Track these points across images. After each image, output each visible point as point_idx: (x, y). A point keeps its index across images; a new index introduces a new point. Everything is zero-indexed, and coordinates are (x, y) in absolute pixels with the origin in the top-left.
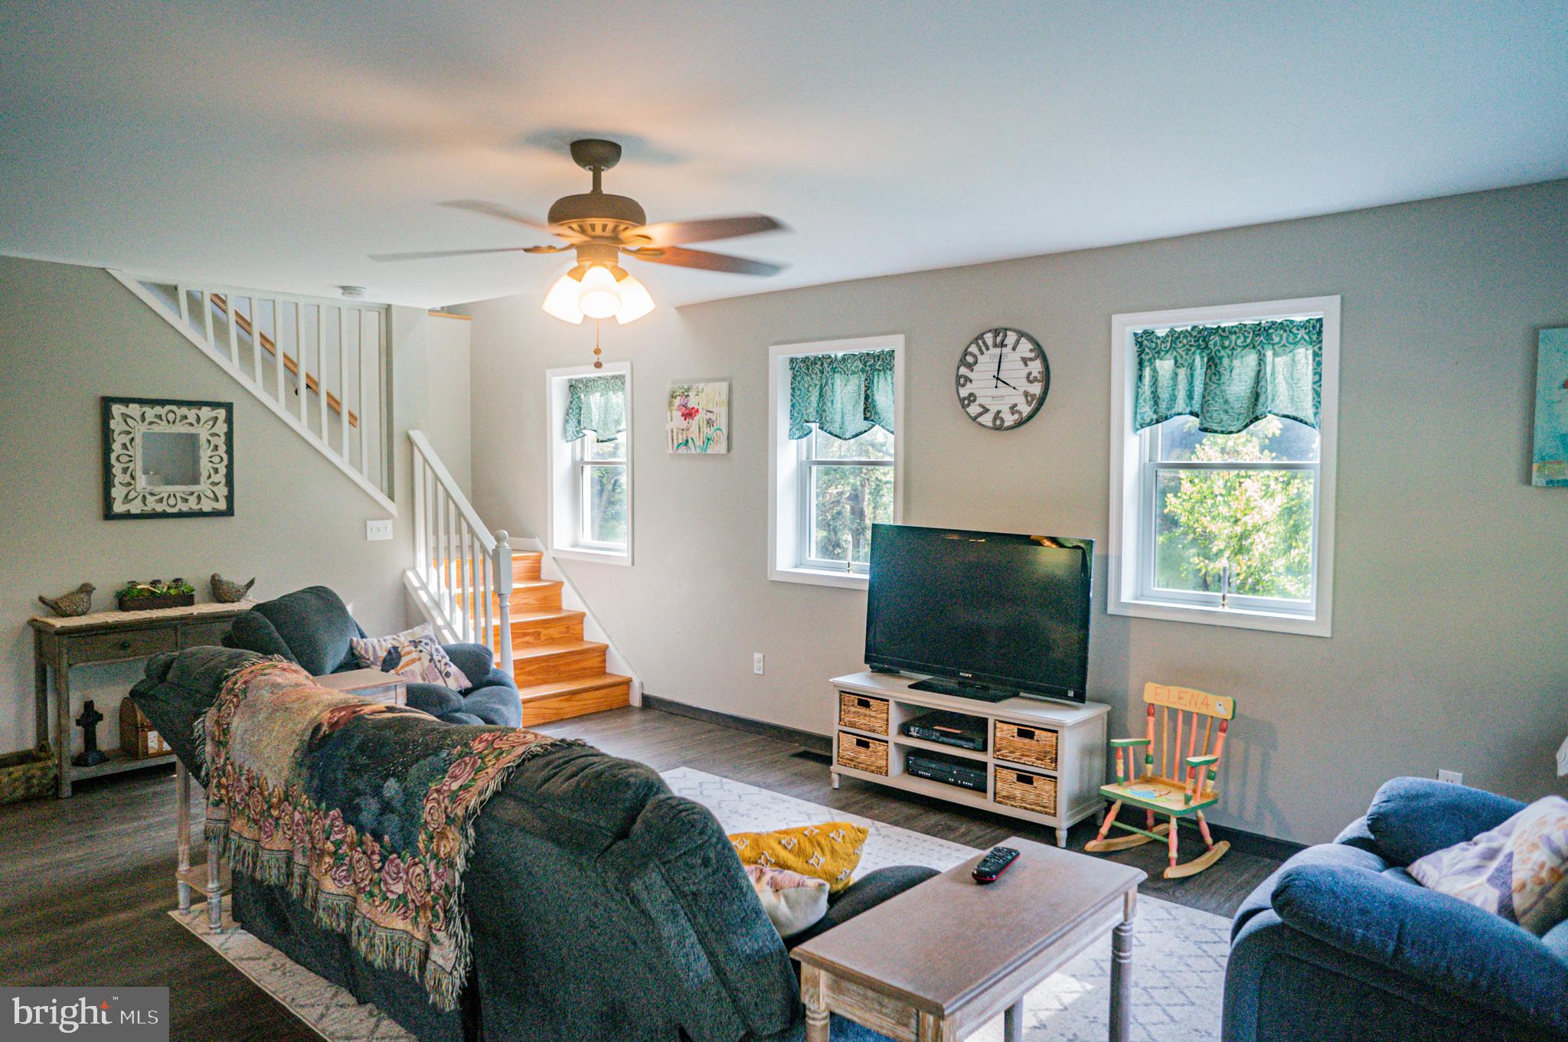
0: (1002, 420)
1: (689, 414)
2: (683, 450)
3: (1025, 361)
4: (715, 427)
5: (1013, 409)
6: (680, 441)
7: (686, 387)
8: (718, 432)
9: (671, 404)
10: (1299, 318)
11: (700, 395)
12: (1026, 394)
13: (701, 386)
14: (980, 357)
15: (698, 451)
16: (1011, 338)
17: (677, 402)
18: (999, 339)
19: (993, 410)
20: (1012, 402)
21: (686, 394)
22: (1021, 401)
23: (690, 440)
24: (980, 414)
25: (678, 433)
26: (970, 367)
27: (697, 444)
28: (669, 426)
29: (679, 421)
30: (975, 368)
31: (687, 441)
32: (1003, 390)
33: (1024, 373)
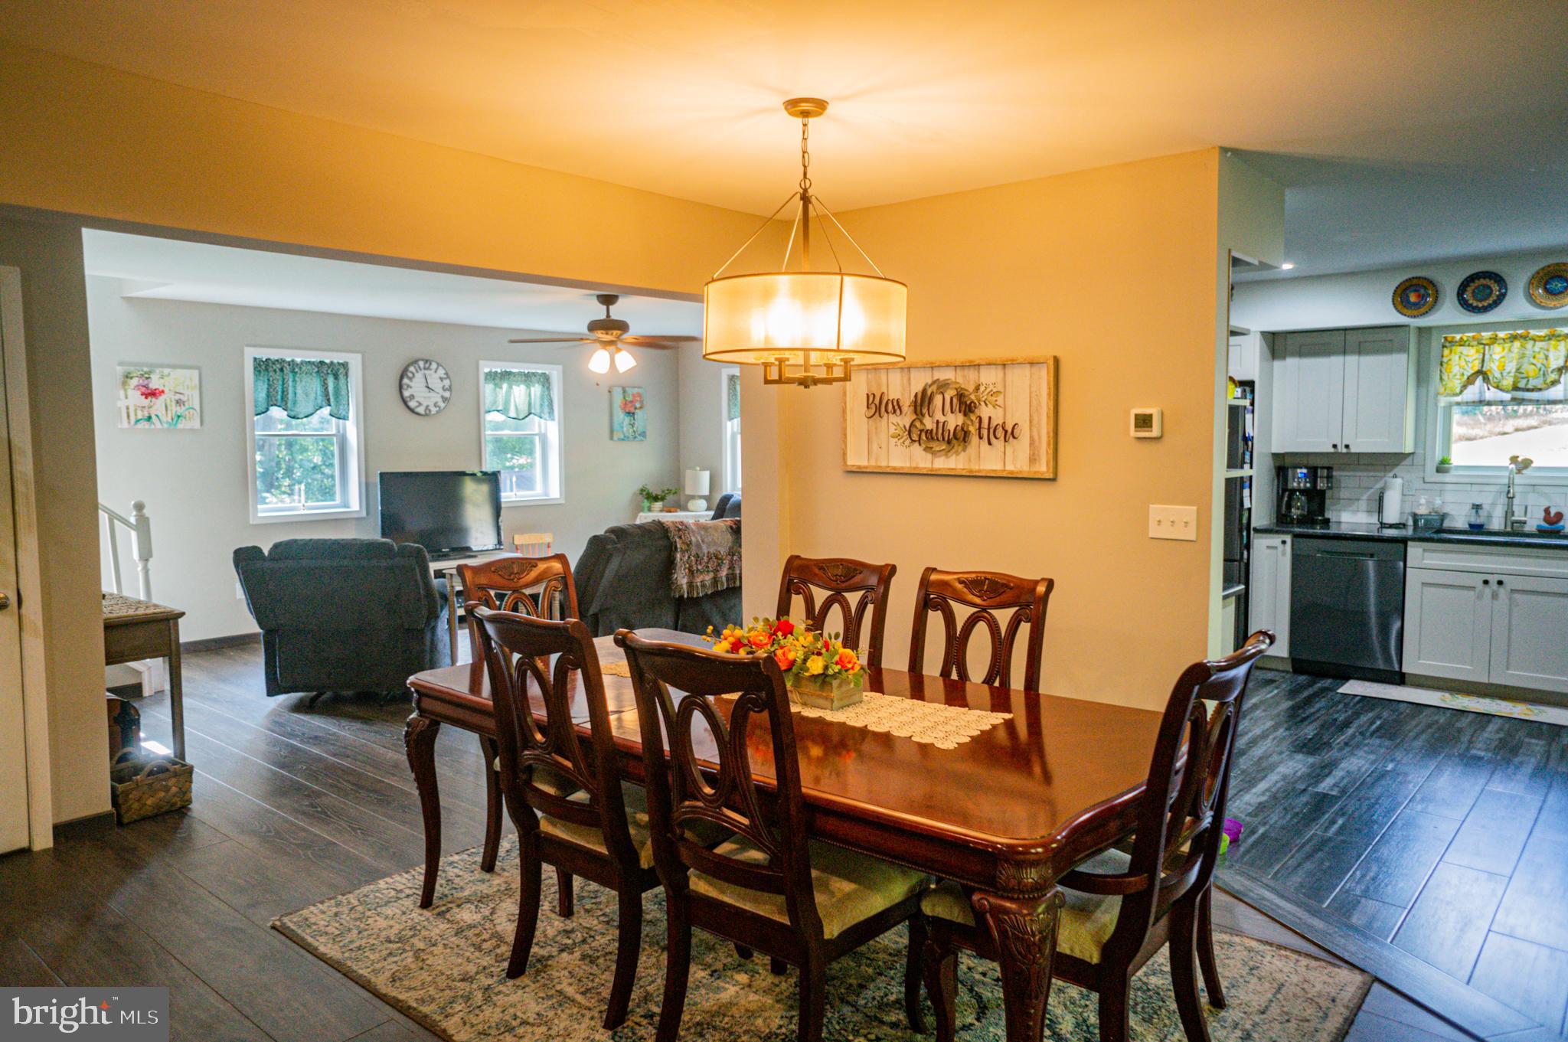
0: (430, 410)
1: (152, 394)
2: (143, 425)
3: (442, 379)
4: (187, 406)
5: (435, 405)
6: (140, 417)
7: (146, 369)
8: (191, 411)
9: (124, 384)
10: (540, 371)
11: (166, 378)
12: (442, 397)
13: (166, 371)
14: (416, 374)
15: (166, 426)
16: (434, 366)
17: (134, 382)
18: (427, 365)
19: (425, 404)
20: (435, 400)
21: (147, 376)
22: (440, 400)
23: (153, 417)
24: (418, 407)
25: (136, 410)
26: (410, 379)
27: (164, 419)
28: (122, 404)
29: (135, 398)
30: (414, 380)
31: (150, 418)
32: (432, 394)
33: (441, 386)
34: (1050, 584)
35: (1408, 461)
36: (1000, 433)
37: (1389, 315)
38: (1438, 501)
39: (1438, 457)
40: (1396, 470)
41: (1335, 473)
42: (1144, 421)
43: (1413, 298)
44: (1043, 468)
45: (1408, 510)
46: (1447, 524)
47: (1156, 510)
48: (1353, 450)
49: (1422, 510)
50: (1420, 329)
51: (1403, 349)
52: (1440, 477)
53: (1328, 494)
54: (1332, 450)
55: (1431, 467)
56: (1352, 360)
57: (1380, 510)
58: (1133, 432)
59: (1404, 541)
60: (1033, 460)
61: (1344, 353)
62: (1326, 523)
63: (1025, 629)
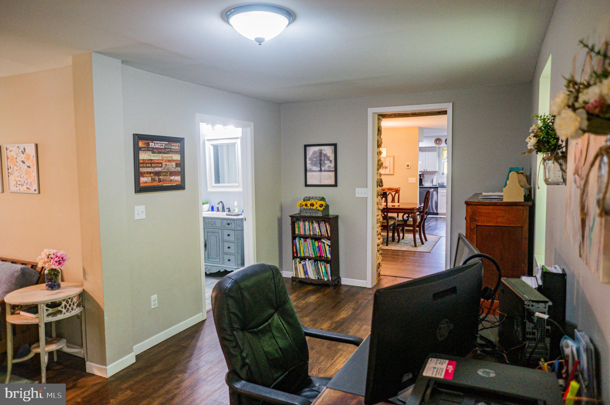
34: (400, 188)
35: (437, 173)
36: (385, 167)
37: (433, 145)
38: (442, 180)
39: (442, 172)
40: (435, 174)
41: (424, 175)
42: (408, 166)
43: (438, 142)
44: (392, 173)
45: (437, 182)
46: (444, 185)
47: (410, 179)
48: (428, 171)
49: (440, 182)
50: (438, 147)
51: (436, 151)
52: (443, 176)
53: (423, 179)
54: (424, 171)
55: (441, 174)
56: (427, 153)
57: (432, 182)
58: (406, 167)
59: (437, 188)
60: (390, 171)
61: (425, 151)
62: (423, 185)
63: (397, 195)
